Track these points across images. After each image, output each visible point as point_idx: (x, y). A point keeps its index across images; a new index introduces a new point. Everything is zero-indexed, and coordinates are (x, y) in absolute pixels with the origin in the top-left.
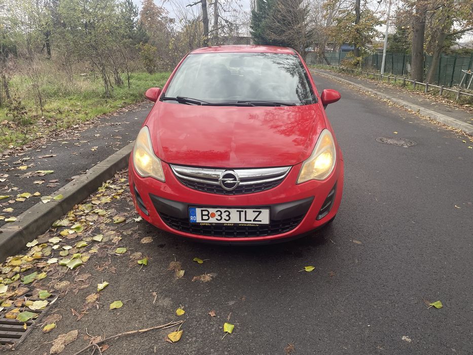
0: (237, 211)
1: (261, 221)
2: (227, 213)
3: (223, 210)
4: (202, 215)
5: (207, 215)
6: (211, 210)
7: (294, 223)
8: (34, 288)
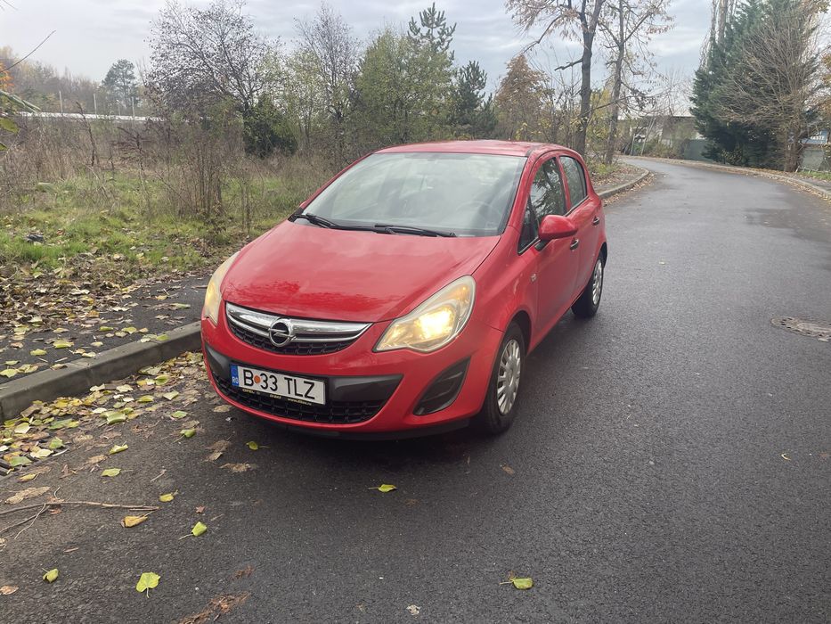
0: (286, 378)
1: (313, 398)
2: (273, 380)
3: (269, 374)
4: (246, 378)
5: (251, 378)
6: (256, 373)
7: (368, 410)
8: (56, 435)
